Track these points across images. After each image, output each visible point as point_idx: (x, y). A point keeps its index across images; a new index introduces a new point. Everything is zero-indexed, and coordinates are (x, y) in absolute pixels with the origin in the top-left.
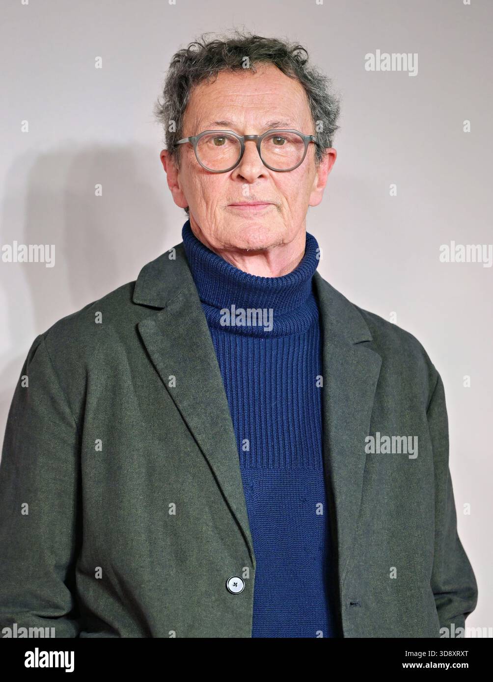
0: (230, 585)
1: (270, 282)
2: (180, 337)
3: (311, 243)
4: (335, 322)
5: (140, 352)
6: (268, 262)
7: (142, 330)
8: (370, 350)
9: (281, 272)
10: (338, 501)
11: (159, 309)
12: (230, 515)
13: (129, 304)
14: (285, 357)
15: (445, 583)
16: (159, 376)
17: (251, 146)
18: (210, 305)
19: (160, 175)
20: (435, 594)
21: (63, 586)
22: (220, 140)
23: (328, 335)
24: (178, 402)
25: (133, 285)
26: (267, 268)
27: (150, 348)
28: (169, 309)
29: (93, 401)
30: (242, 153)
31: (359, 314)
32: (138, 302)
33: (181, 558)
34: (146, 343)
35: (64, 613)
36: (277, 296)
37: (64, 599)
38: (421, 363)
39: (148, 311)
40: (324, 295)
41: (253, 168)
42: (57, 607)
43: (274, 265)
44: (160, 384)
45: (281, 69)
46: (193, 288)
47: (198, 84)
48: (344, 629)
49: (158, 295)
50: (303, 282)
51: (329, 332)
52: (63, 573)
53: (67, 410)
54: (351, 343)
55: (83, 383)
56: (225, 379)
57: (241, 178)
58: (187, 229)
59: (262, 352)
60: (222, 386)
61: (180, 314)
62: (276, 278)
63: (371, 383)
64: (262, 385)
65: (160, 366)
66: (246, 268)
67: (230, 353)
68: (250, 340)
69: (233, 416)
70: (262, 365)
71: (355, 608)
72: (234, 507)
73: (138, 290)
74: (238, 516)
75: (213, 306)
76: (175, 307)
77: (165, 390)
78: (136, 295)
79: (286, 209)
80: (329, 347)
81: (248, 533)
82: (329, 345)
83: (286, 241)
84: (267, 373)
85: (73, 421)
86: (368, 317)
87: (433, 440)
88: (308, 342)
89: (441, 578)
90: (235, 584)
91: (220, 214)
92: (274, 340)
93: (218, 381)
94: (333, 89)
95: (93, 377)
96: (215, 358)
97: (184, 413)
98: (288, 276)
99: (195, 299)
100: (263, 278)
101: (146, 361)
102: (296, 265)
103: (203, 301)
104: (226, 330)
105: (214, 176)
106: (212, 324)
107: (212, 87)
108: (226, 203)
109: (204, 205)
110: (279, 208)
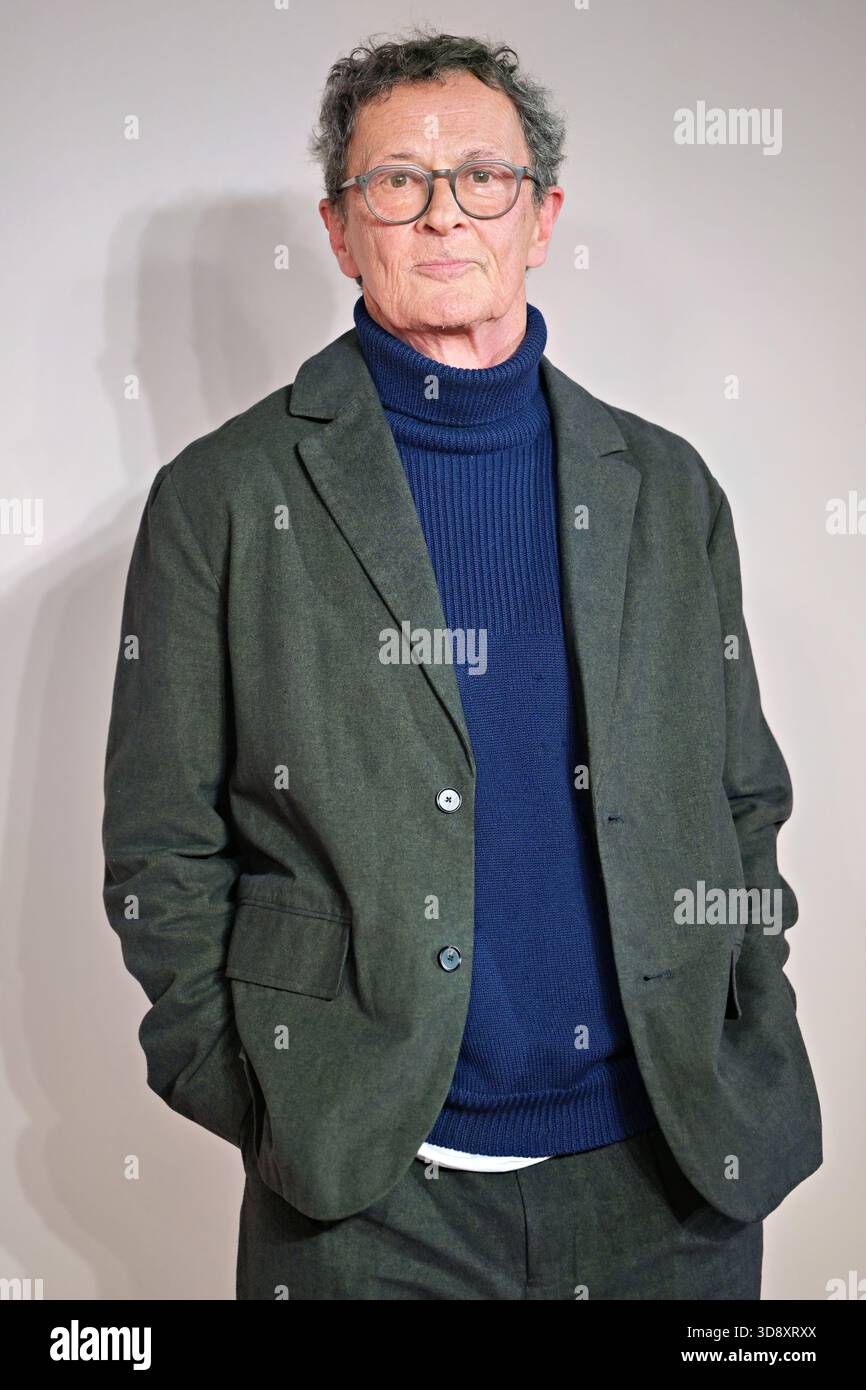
0: (442, 801)
1: (477, 375)
2: (356, 459)
3: (534, 319)
4: (571, 427)
5: (303, 483)
6: (474, 346)
7: (303, 452)
8: (623, 464)
9: (491, 362)
10: (586, 677)
11: (326, 421)
12: (436, 705)
13: (285, 416)
14: (504, 479)
15: (744, 783)
16: (330, 515)
17: (442, 184)
18: (395, 412)
19: (320, 234)
20: (730, 799)
21: (212, 812)
22: (398, 179)
23: (563, 445)
24: (357, 550)
25: (289, 390)
26: (472, 354)
27: (316, 477)
28: (339, 421)
29: (239, 554)
30: (430, 195)
31: (608, 414)
32: (297, 413)
33: (371, 767)
34: (309, 470)
35: (215, 850)
36: (488, 395)
37: (215, 831)
38: (697, 477)
39: (311, 425)
40: (557, 391)
41: (446, 214)
42: (205, 842)
43: (481, 350)
44: (332, 527)
45: (480, 78)
46: (371, 389)
47: (365, 104)
48: (602, 855)
49: (323, 402)
50: (525, 373)
51: (565, 441)
52: (212, 796)
53: (206, 568)
54: (597, 454)
55: (224, 529)
57: (429, 229)
58: (361, 309)
59: (472, 475)
60: (417, 523)
61: (355, 427)
62: (486, 370)
63: (627, 509)
64: (473, 521)
65: (331, 501)
66: (442, 355)
67: (427, 478)
68: (454, 458)
69: (435, 566)
70: (473, 493)
71: (618, 825)
72: (442, 692)
73: (296, 396)
74: (448, 704)
75: (401, 413)
76: (347, 418)
77: (339, 534)
78: (293, 404)
79: (493, 269)
80: (566, 463)
81: (462, 727)
82: (565, 460)
83: (496, 315)
84: (480, 503)
85: (215, 582)
86: (621, 417)
87: (717, 585)
88: (536, 456)
89: (739, 776)
90: (449, 800)
91: (405, 278)
92: (489, 456)
93: (412, 518)
94: (555, 105)
95: (238, 520)
96: (407, 487)
97: (367, 566)
98: (502, 365)
99: (376, 405)
100: (467, 370)
101: (311, 494)
102: (513, 350)
103: (386, 407)
104: (420, 446)
105: (392, 229)
106: (401, 439)
107: (385, 107)
108: (411, 263)
109: (382, 269)
110: (483, 267)
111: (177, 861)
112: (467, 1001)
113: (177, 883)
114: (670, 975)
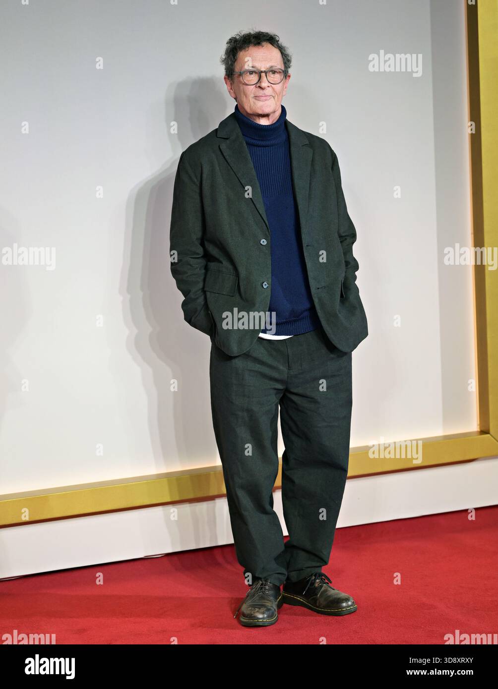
0: (261, 243)
1: (268, 127)
2: (236, 149)
3: (283, 108)
4: (294, 138)
5: (221, 156)
6: (269, 119)
7: (220, 147)
8: (308, 148)
9: (272, 123)
10: (299, 207)
11: (227, 139)
12: (259, 216)
13: (216, 137)
14: (276, 153)
15: (343, 233)
16: (229, 165)
17: (263, 75)
20: (340, 237)
21: (199, 246)
22: (251, 73)
23: (292, 143)
24: (237, 174)
25: (216, 130)
26: (268, 121)
27: (225, 154)
28: (231, 139)
29: (205, 176)
30: (260, 77)
32: (219, 136)
33: (242, 233)
34: (223, 152)
35: (200, 256)
36: (272, 131)
37: (200, 251)
38: (328, 151)
39: (223, 140)
40: (290, 128)
41: (264, 84)
42: (198, 254)
44: (229, 168)
45: (273, 45)
46: (239, 130)
47: (241, 51)
48: (305, 255)
49: (226, 134)
50: (281, 124)
52: (200, 241)
53: (196, 180)
54: (301, 145)
55: (200, 169)
56: (254, 164)
57: (260, 87)
58: (237, 107)
59: (267, 153)
60: (253, 167)
61: (235, 140)
62: (270, 125)
63: (309, 161)
65: (229, 161)
67: (255, 154)
68: (262, 148)
69: (258, 178)
71: (309, 247)
72: (261, 213)
73: (219, 132)
74: (263, 216)
75: (247, 137)
76: (233, 138)
78: (218, 134)
79: (276, 98)
80: (293, 149)
81: (267, 222)
82: (292, 147)
83: (274, 110)
85: (198, 183)
86: (307, 134)
87: (335, 179)
88: (285, 147)
89: (342, 231)
90: (263, 242)
91: (252, 100)
92: (272, 147)
93: (251, 165)
95: (204, 167)
96: (250, 156)
97: (240, 179)
98: (275, 123)
99: (240, 134)
100: (266, 126)
101: (223, 159)
102: (277, 119)
103: (243, 135)
104: (253, 145)
105: (249, 87)
106: (248, 144)
107: (247, 52)
108: (253, 96)
109: (245, 97)
110: (274, 97)
111: (190, 259)
112: (270, 296)
113: (191, 265)
114: (325, 287)
